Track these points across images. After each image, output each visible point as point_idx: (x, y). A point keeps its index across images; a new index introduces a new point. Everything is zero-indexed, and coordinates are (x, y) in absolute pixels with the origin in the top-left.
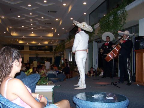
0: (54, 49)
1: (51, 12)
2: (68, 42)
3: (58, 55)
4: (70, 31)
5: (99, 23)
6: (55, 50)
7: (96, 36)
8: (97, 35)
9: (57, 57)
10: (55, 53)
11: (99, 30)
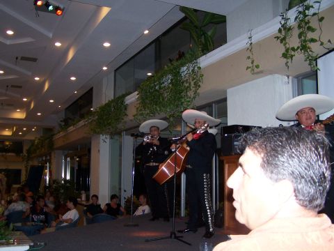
0: (25, 148)
1: (23, 58)
2: (62, 134)
3: (36, 163)
4: (67, 109)
5: (136, 93)
6: (28, 151)
7: (131, 120)
8: (131, 118)
9: (33, 167)
10: (29, 158)
11: (137, 109)
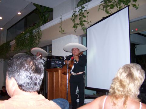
5: (15, 40)
11: (15, 48)
